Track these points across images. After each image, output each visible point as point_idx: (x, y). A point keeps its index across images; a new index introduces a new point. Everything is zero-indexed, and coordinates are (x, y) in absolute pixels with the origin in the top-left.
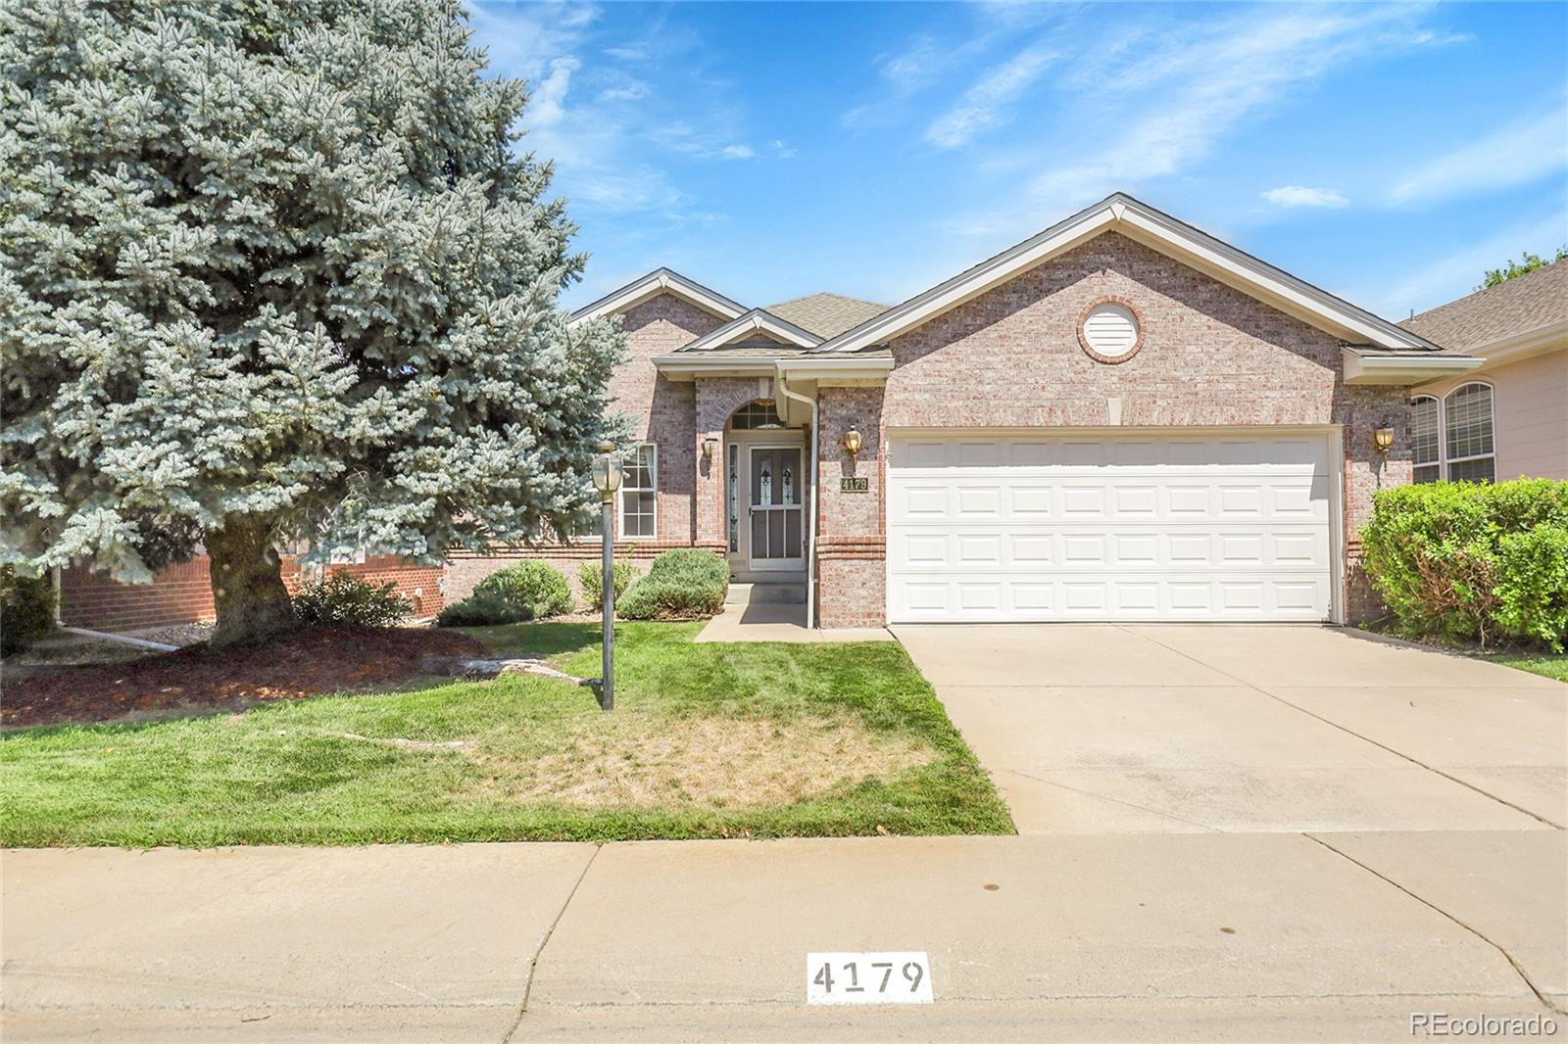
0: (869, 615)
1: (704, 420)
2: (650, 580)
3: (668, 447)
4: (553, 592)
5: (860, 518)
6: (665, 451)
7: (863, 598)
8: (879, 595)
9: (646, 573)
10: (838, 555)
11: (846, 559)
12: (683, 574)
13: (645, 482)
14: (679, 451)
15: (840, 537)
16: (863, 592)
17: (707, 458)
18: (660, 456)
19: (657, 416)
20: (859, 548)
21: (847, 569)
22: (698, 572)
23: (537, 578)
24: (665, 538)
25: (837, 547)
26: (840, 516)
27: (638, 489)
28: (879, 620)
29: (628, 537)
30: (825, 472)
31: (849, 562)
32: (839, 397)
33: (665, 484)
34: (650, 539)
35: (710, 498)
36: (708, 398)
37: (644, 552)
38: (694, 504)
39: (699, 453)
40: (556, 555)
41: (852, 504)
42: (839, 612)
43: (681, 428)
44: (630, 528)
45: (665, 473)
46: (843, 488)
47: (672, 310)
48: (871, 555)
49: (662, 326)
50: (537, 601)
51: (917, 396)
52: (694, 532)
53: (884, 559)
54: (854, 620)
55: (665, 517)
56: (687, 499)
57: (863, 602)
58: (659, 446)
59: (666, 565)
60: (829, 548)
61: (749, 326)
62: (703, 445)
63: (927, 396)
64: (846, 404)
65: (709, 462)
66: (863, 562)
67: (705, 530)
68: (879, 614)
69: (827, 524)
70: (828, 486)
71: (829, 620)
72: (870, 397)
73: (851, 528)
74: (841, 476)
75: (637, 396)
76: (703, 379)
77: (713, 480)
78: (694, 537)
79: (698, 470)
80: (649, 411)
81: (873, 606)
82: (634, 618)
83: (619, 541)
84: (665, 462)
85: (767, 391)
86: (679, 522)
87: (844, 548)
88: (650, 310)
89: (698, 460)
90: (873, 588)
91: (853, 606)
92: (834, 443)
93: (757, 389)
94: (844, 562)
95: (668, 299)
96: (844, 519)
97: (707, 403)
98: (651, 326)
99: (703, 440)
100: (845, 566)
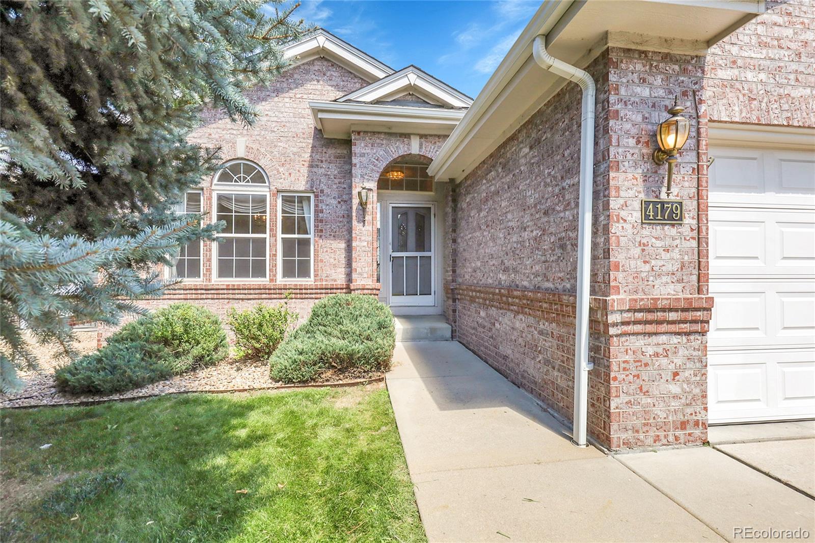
0: (683, 425)
1: (359, 171)
2: (309, 330)
3: (324, 198)
4: (198, 343)
5: (669, 267)
6: (322, 201)
7: (675, 397)
8: (697, 391)
9: (304, 321)
10: (638, 328)
11: (650, 334)
12: (348, 325)
13: (303, 230)
14: (334, 202)
15: (642, 297)
16: (675, 389)
17: (363, 205)
18: (316, 206)
19: (315, 170)
20: (673, 316)
21: (650, 350)
22: (364, 323)
23: (179, 329)
24: (321, 280)
25: (639, 316)
26: (640, 263)
27: (296, 236)
28: (697, 432)
29: (286, 279)
30: (618, 189)
31: (654, 339)
32: (639, 67)
33: (321, 231)
34: (309, 281)
35: (365, 244)
36: (363, 151)
37: (301, 293)
38: (349, 249)
39: (355, 201)
40: (215, 296)
41: (658, 243)
42: (638, 423)
43: (337, 181)
44: (288, 271)
45: (321, 221)
46: (647, 217)
47: (328, 74)
48: (686, 327)
49: (319, 87)
50: (177, 355)
51: (750, 75)
52: (349, 276)
53: (703, 333)
54: (661, 434)
55: (322, 261)
56: (343, 245)
57: (675, 404)
58: (316, 196)
59: (327, 314)
60: (627, 316)
61: (402, 83)
62: (359, 193)
63: (763, 76)
64: (650, 79)
65: (364, 210)
66: (675, 340)
67: (360, 274)
68: (697, 424)
69: (620, 276)
70: (623, 214)
71: (624, 436)
72: (684, 71)
73: (657, 282)
74: (642, 196)
75: (295, 150)
76: (359, 133)
77: (368, 227)
78: (349, 279)
79: (354, 218)
80: (307, 164)
81: (689, 410)
82: (290, 381)
83: (278, 283)
84: (322, 211)
85: (418, 146)
86: (335, 266)
87: (650, 317)
88: (307, 72)
89: (354, 207)
90: (688, 381)
91: (660, 411)
92: (632, 142)
93: (409, 144)
94: (648, 340)
95: (325, 63)
96: (647, 267)
97: (363, 155)
98: (309, 86)
99: (359, 189)
100: (648, 346)
